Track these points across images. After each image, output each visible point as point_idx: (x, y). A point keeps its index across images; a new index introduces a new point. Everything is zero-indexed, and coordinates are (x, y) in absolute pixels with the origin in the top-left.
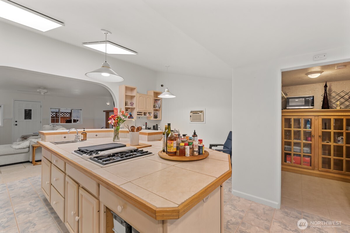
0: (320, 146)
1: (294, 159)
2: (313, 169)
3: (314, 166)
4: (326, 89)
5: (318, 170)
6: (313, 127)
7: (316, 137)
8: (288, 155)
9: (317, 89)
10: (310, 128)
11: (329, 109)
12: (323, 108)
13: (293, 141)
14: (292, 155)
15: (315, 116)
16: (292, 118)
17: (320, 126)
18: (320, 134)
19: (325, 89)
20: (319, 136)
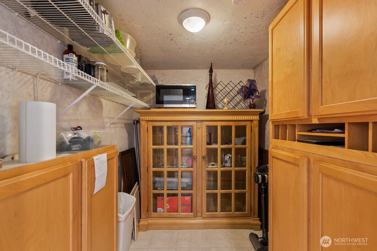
0: (205, 174)
1: (168, 202)
2: (195, 216)
3: (197, 210)
4: (212, 75)
5: (202, 216)
6: (194, 142)
7: (199, 159)
8: (159, 196)
9: (201, 79)
10: (191, 143)
11: (215, 109)
12: (208, 107)
13: (166, 169)
14: (165, 195)
15: (197, 121)
16: (165, 125)
17: (205, 139)
18: (204, 153)
19: (210, 75)
20: (203, 157)
